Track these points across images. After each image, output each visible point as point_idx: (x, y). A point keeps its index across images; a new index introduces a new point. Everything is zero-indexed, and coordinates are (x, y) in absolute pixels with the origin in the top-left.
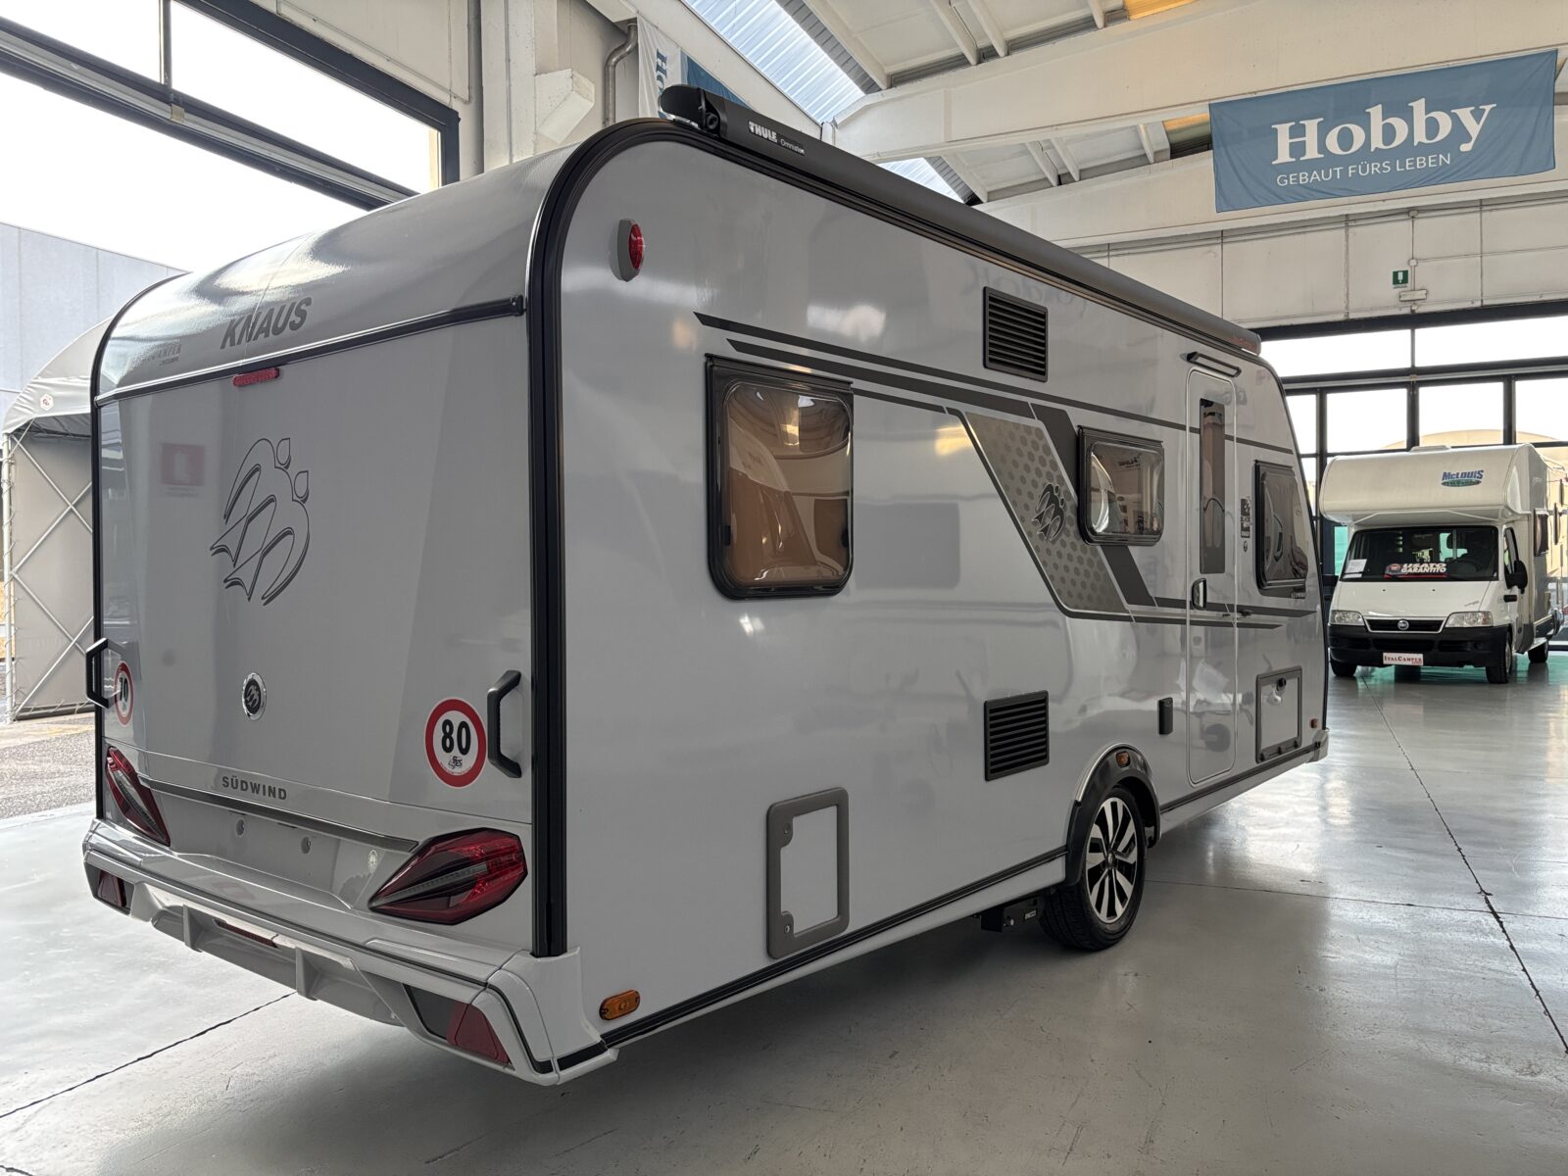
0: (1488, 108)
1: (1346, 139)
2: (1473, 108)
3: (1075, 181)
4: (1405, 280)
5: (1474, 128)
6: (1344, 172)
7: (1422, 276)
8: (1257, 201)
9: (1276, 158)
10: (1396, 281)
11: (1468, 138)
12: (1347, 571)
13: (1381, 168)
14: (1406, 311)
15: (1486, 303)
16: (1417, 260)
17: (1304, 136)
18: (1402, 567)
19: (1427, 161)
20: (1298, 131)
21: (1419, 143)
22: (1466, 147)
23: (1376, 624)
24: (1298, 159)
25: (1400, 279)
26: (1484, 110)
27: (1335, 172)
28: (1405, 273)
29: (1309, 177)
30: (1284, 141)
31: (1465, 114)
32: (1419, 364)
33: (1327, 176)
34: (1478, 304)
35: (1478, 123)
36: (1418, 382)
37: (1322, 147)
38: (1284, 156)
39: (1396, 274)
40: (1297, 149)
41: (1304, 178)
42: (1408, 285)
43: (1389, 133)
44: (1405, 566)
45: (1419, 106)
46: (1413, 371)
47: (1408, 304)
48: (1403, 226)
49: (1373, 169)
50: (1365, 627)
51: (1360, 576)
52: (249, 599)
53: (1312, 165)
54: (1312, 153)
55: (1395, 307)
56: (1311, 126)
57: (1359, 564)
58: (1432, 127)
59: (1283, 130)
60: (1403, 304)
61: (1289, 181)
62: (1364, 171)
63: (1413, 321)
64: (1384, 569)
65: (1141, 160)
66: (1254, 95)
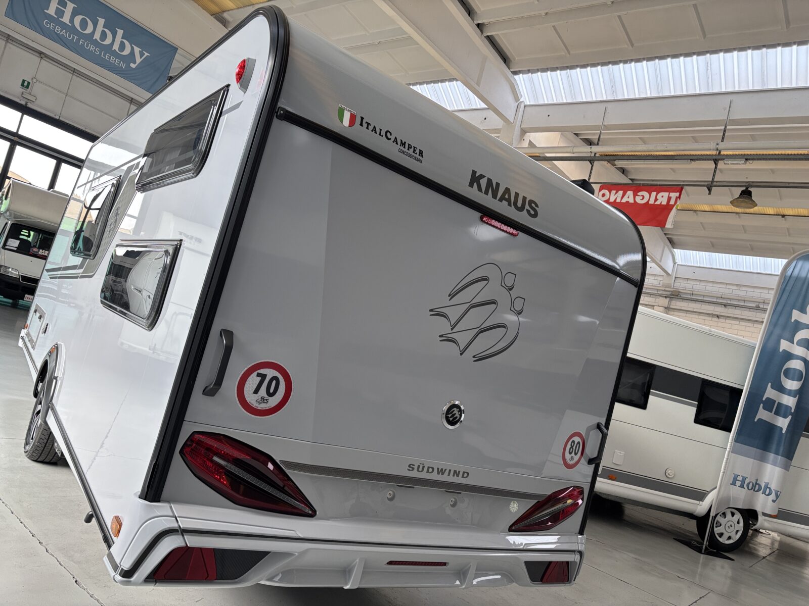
0: (146, 54)
1: (84, 24)
2: (141, 50)
4: (27, 87)
5: (138, 60)
6: (78, 40)
7: (36, 89)
8: (30, 25)
10: (23, 85)
11: (135, 63)
12: (8, 244)
13: (95, 50)
14: (23, 103)
15: (61, 119)
16: (37, 80)
17: (65, 8)
18: (39, 251)
19: (115, 61)
21: (115, 50)
22: (133, 66)
23: (25, 278)
24: (58, 18)
25: (25, 85)
26: (144, 54)
27: (73, 37)
28: (29, 83)
29: (61, 31)
31: (137, 50)
32: (20, 133)
33: (69, 37)
34: (57, 117)
35: (141, 58)
36: (17, 142)
37: (72, 20)
38: (51, 11)
39: (24, 81)
40: (60, 13)
41: (58, 29)
42: (28, 90)
43: (104, 36)
44: (41, 250)
45: (120, 33)
46: (16, 134)
47: (25, 100)
48: (36, 59)
49: (91, 48)
50: (19, 278)
51: (15, 249)
52: (461, 354)
53: (63, 25)
54: (66, 19)
55: (18, 98)
57: (15, 243)
58: (122, 46)
60: (22, 98)
61: (50, 26)
62: (87, 46)
63: (25, 110)
64: (30, 249)
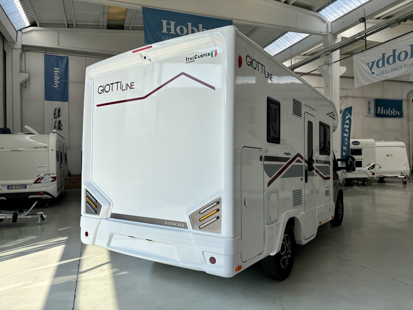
3: (74, 28)
9: (163, 31)
20: (168, 24)
30: (165, 26)
56: (173, 23)
59: (165, 22)
65: (97, 27)
66: (155, 8)
